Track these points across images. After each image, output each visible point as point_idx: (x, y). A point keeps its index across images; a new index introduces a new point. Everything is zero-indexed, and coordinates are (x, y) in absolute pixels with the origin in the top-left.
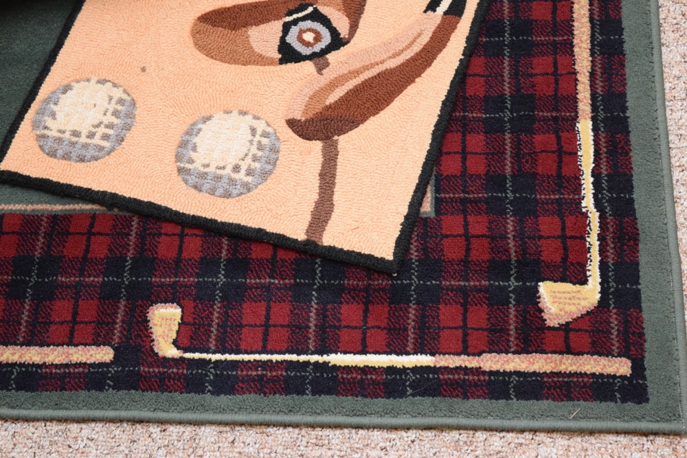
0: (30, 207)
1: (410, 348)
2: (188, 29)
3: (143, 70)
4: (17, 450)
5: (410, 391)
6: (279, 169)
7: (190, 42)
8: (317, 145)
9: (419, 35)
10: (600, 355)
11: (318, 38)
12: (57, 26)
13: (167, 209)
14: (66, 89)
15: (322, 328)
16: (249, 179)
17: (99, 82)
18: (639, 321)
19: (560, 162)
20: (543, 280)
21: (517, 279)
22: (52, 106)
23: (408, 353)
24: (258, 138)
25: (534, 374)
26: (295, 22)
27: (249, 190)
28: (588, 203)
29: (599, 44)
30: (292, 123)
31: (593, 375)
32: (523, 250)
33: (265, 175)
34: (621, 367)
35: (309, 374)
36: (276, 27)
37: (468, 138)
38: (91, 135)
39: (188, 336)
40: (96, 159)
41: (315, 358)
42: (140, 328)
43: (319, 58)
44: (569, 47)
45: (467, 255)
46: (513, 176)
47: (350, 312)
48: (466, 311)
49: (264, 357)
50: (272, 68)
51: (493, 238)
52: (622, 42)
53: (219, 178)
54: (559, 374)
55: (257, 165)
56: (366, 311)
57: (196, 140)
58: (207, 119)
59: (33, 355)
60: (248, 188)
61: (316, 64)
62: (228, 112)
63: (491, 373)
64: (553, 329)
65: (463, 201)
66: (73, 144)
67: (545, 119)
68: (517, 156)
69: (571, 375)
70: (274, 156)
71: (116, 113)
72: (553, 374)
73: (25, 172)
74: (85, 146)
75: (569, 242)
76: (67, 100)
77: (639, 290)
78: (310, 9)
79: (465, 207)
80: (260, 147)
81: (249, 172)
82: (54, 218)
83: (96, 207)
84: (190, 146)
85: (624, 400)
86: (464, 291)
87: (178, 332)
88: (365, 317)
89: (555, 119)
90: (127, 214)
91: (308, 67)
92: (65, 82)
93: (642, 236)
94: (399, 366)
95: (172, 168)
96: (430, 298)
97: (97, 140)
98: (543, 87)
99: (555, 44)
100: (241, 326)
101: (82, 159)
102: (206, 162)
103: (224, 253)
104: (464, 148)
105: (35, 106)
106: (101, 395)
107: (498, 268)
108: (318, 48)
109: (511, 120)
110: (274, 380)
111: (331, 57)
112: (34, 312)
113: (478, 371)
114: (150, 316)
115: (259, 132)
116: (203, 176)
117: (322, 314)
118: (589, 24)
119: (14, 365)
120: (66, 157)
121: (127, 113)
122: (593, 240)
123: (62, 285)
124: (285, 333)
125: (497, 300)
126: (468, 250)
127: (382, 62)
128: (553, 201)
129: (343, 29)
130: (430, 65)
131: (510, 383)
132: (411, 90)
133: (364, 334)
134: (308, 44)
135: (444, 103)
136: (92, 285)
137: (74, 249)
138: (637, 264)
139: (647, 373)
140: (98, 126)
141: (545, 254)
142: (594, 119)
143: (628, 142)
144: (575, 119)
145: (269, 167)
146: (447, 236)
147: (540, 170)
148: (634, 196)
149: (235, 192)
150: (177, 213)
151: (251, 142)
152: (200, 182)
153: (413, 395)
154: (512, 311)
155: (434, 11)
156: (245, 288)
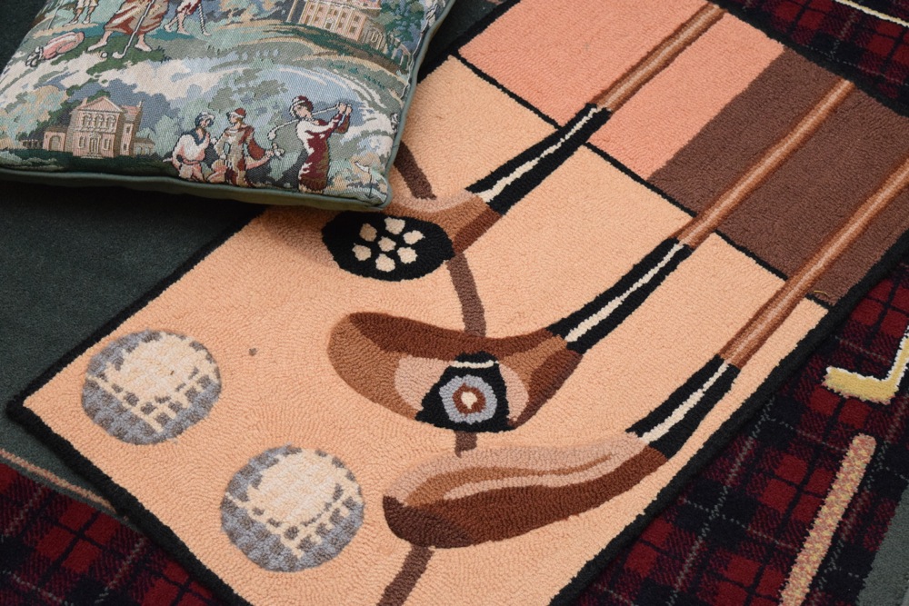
0: (31, 468)
2: (332, 322)
3: (252, 352)
6: (341, 558)
7: (324, 340)
8: (404, 548)
9: (605, 459)
11: (478, 407)
12: (186, 252)
13: (183, 547)
14: (152, 336)
16: (300, 554)
17: (193, 345)
22: (124, 351)
24: (338, 505)
26: (462, 372)
27: (292, 569)
29: (829, 576)
30: (389, 504)
33: (322, 557)
36: (437, 367)
38: (148, 409)
40: (137, 442)
43: (467, 433)
44: (787, 561)
50: (405, 420)
52: (859, 586)
53: (264, 535)
55: (318, 540)
57: (265, 473)
58: (290, 451)
60: (292, 565)
61: (458, 441)
62: (320, 453)
66: (121, 410)
70: (345, 537)
71: (191, 394)
73: (48, 423)
74: (134, 420)
76: (146, 350)
78: (490, 364)
80: (335, 518)
81: (305, 545)
82: (52, 495)
83: (105, 503)
84: (253, 477)
90: (136, 530)
91: (448, 438)
92: (154, 328)
95: (217, 496)
97: (150, 419)
99: (772, 548)
101: (120, 435)
102: (261, 507)
105: (105, 342)
108: (472, 419)
111: (483, 438)
115: (344, 497)
116: (248, 523)
118: (829, 542)
120: (105, 424)
121: (204, 398)
123: (13, 586)
127: (541, 474)
129: (515, 410)
130: (597, 505)
132: (556, 528)
134: (462, 408)
135: (589, 564)
136: (47, 603)
137: (51, 546)
140: (161, 401)
145: (332, 549)
149: (273, 563)
150: (192, 557)
151: (328, 506)
152: (240, 528)
155: (640, 435)
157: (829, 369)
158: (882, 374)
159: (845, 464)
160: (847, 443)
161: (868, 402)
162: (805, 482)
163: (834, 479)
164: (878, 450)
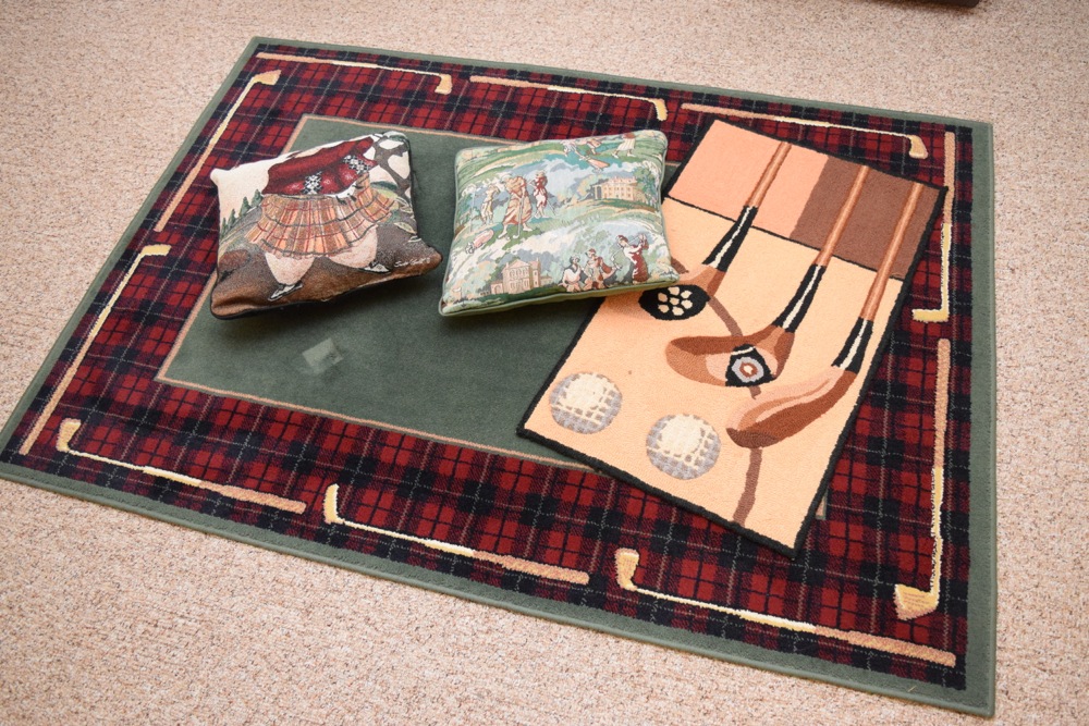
0: (541, 459)
1: (799, 616)
2: (663, 348)
3: (630, 373)
4: (515, 634)
5: (795, 649)
6: (718, 465)
7: (664, 358)
8: (747, 452)
9: (826, 382)
10: (934, 647)
11: (755, 372)
12: (574, 330)
13: (636, 479)
14: (576, 377)
15: (737, 588)
16: (696, 468)
17: (598, 376)
18: (964, 626)
19: (919, 495)
20: (899, 583)
21: (880, 579)
22: (565, 388)
23: (797, 620)
24: (705, 438)
25: (886, 653)
26: (739, 357)
27: (696, 476)
28: (936, 530)
29: (953, 412)
30: (730, 432)
31: (928, 662)
32: (886, 558)
33: (708, 467)
34: (948, 659)
35: (725, 622)
36: (725, 358)
37: (855, 465)
38: (589, 415)
39: (644, 576)
40: (591, 433)
41: (730, 611)
42: (608, 563)
43: (754, 385)
44: (931, 410)
45: (846, 554)
46: (884, 500)
47: (758, 581)
48: (841, 596)
49: (695, 603)
50: (720, 388)
51: (866, 545)
52: (969, 413)
53: (675, 463)
54: (903, 657)
55: (703, 458)
56: (770, 582)
57: (661, 431)
58: (671, 417)
59: (534, 568)
60: (696, 475)
61: (751, 391)
62: (686, 415)
63: (855, 646)
64: (903, 621)
65: (847, 512)
66: (576, 419)
67: (910, 461)
68: (888, 486)
69: (912, 659)
70: (715, 454)
71: (608, 401)
72: (899, 656)
73: (541, 434)
74: (585, 422)
75: (920, 557)
76: (575, 385)
77: (966, 603)
78: (751, 349)
79: (848, 517)
80: (707, 446)
81: (697, 463)
82: (557, 470)
83: (587, 467)
84: (657, 436)
85: (948, 685)
86: (841, 580)
87: (635, 572)
88: (769, 587)
89: (918, 462)
90: (608, 477)
91: (746, 391)
92: (574, 373)
93: (972, 563)
94: (790, 628)
95: (644, 449)
96: (816, 582)
97: (592, 419)
98: (911, 437)
99: (921, 405)
100: (680, 576)
101: (581, 431)
102: (668, 449)
103: (673, 519)
104: (851, 473)
105: (553, 385)
106: (578, 608)
107: (867, 568)
108: (754, 379)
109: (886, 457)
110: (699, 622)
111: (763, 387)
112: (538, 536)
113: (845, 643)
114: (616, 555)
115: (707, 434)
116: (665, 459)
117: (738, 578)
118: (947, 395)
119: (519, 573)
120: (571, 427)
121: (615, 403)
122: (937, 559)
123: (558, 520)
124: (711, 588)
125: (864, 592)
126: (847, 550)
127: (799, 398)
128: (911, 524)
129: (773, 370)
130: (832, 406)
131: (868, 656)
132: (817, 423)
133: (767, 599)
134: (747, 375)
135: (840, 437)
136: (578, 525)
137: (568, 495)
138: (967, 583)
139: (967, 668)
140: (594, 408)
141: (902, 563)
142: (945, 467)
143: (968, 490)
144: (931, 464)
145: (712, 462)
146: (833, 537)
147: (904, 499)
148: (969, 531)
149: (686, 476)
150: (643, 483)
151: (701, 440)
152: (662, 463)
153: (798, 653)
154: (874, 602)
155: (839, 366)
156: (686, 548)
157: (914, 311)
158: (939, 307)
159: (939, 356)
160: (936, 345)
161: (938, 323)
162: (925, 369)
163: (937, 364)
164: (952, 345)
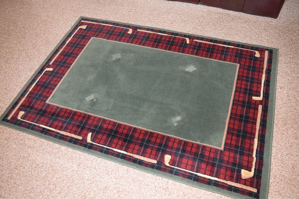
1: (214, 176)
4: (134, 175)
10: (251, 187)
15: (197, 167)
18: (260, 182)
19: (250, 146)
20: (243, 169)
21: (237, 168)
23: (213, 177)
25: (237, 187)
28: (254, 156)
29: (261, 124)
31: (249, 191)
32: (240, 162)
34: (255, 190)
35: (193, 176)
37: (233, 137)
39: (172, 162)
41: (195, 173)
42: (162, 158)
44: (255, 123)
45: (228, 160)
46: (240, 146)
47: (203, 166)
48: (226, 171)
49: (185, 170)
51: (234, 158)
52: (266, 125)
54: (242, 189)
56: (207, 166)
59: (142, 158)
63: (229, 185)
64: (242, 179)
65: (230, 149)
67: (248, 137)
68: (242, 143)
69: (245, 190)
72: (241, 189)
75: (249, 162)
77: (261, 176)
79: (230, 150)
82: (151, 133)
85: (254, 197)
86: (227, 167)
87: (170, 161)
89: (250, 137)
93: (264, 165)
94: (211, 179)
96: (220, 167)
98: (249, 130)
99: (253, 122)
100: (182, 163)
103: (181, 147)
104: (232, 138)
106: (153, 170)
107: (234, 164)
109: (242, 135)
110: (186, 175)
112: (144, 150)
113: (226, 184)
114: (165, 156)
117: (198, 164)
118: (260, 120)
119: (138, 159)
122: (254, 163)
123: (150, 146)
124: (190, 166)
125: (233, 171)
126: (229, 159)
128: (247, 154)
131: (232, 188)
133: (206, 171)
136: (155, 147)
137: (153, 140)
138: (262, 170)
139: (260, 193)
141: (244, 164)
142: (258, 139)
143: (264, 145)
144: (254, 138)
146: (225, 155)
147: (246, 147)
148: (264, 156)
153: (213, 185)
154: (235, 174)
156: (185, 156)
157: (253, 97)
158: (260, 96)
159: (259, 109)
160: (258, 106)
161: (259, 100)
162: (254, 112)
163: (258, 111)
164: (263, 106)
